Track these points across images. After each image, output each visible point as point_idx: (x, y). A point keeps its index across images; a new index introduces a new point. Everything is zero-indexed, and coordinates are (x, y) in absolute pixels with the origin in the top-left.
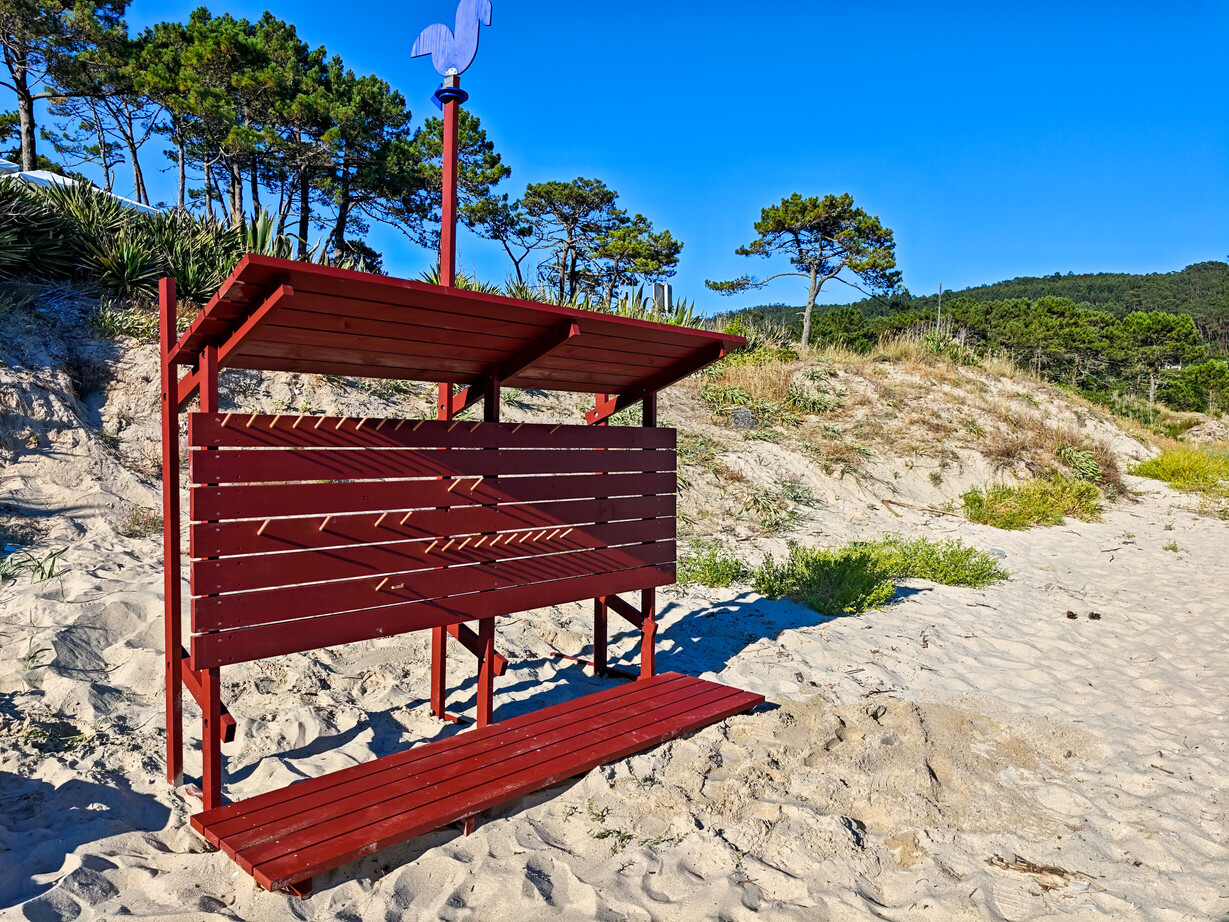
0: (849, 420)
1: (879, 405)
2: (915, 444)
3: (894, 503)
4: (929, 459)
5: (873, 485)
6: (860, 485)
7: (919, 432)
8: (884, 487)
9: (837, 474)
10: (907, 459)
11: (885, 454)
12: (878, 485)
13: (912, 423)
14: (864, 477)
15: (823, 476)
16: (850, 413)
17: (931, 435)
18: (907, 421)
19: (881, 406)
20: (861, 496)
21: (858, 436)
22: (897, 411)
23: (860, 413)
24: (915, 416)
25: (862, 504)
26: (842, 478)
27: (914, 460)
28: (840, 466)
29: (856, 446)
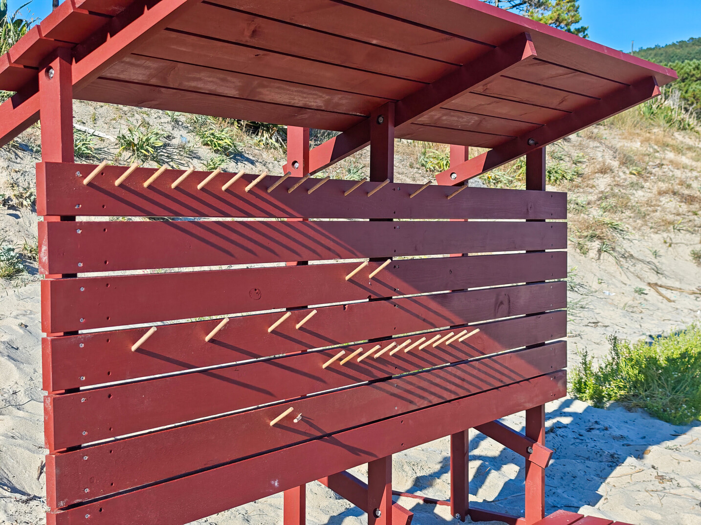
0: (591, 190)
1: (621, 174)
2: (670, 217)
3: (661, 286)
4: (688, 235)
5: (634, 265)
6: (621, 266)
7: (670, 204)
8: (646, 268)
9: (593, 254)
10: (665, 235)
11: (639, 229)
12: (640, 265)
13: (661, 193)
14: (623, 256)
15: (577, 256)
16: (591, 182)
17: (684, 207)
18: (655, 190)
19: (625, 175)
20: (624, 278)
21: (605, 210)
22: (641, 180)
23: (603, 183)
24: (664, 186)
25: (627, 288)
26: (599, 259)
27: (672, 236)
28: (596, 244)
29: (607, 220)
